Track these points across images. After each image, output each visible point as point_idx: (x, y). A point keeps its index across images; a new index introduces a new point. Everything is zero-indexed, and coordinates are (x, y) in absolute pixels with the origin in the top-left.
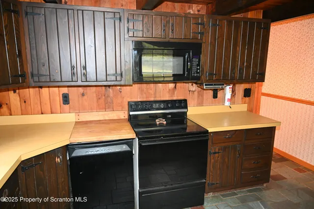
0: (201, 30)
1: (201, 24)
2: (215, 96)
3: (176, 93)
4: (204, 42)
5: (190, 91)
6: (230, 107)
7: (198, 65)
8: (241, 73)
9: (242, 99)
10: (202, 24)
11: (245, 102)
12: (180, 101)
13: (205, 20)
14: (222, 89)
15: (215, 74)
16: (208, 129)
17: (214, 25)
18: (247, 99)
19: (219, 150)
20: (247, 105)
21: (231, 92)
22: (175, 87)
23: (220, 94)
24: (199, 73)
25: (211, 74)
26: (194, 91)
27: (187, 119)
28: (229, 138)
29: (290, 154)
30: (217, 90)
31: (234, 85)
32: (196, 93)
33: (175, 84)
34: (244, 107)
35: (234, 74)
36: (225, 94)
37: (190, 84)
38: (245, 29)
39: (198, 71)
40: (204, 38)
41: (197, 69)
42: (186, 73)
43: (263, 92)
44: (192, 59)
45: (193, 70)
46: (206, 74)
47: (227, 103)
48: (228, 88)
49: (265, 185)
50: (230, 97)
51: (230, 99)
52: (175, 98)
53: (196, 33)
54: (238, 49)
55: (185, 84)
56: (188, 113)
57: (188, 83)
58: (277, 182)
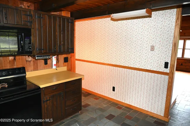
0: (30, 20)
1: (29, 15)
2: (46, 63)
3: (15, 63)
4: (33, 28)
5: (27, 61)
6: (57, 69)
7: (30, 43)
8: (60, 48)
9: (63, 63)
10: (31, 16)
11: (65, 65)
12: (19, 69)
13: (32, 13)
14: (50, 59)
15: (43, 49)
16: (40, 86)
17: (39, 17)
18: (66, 63)
19: (49, 98)
20: (66, 67)
21: (56, 60)
22: (15, 59)
23: (49, 62)
24: (31, 49)
25: (40, 49)
26: (30, 61)
27: (26, 80)
28: (55, 89)
29: (92, 91)
30: (47, 59)
31: (58, 55)
32: (32, 62)
33: (14, 57)
34: (65, 69)
35: (56, 49)
36: (52, 62)
37: (27, 56)
38: (60, 22)
39: (30, 47)
40: (33, 25)
41: (29, 46)
42: (21, 49)
43: (76, 58)
44: (25, 39)
45: (26, 47)
46: (37, 49)
47: (54, 67)
48: (54, 57)
49: (80, 112)
50: (55, 63)
51: (56, 65)
52: (15, 67)
53: (26, 21)
54: (57, 33)
55: (22, 56)
56: (27, 77)
57: (25, 56)
58: (86, 108)
